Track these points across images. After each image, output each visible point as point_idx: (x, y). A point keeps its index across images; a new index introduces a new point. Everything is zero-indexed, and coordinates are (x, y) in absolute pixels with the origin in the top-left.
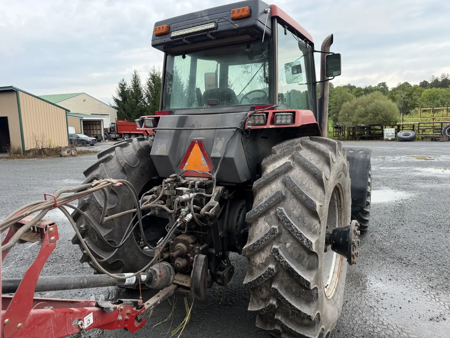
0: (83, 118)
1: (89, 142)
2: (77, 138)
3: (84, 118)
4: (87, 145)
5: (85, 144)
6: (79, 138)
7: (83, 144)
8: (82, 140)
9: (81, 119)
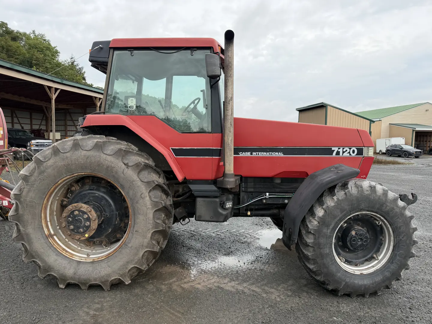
0: (415, 128)
1: (412, 153)
2: (400, 149)
3: (417, 129)
4: (409, 157)
5: (407, 156)
6: (403, 149)
7: (405, 155)
8: (405, 151)
9: (414, 130)
